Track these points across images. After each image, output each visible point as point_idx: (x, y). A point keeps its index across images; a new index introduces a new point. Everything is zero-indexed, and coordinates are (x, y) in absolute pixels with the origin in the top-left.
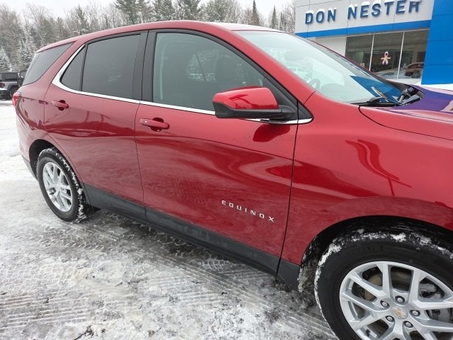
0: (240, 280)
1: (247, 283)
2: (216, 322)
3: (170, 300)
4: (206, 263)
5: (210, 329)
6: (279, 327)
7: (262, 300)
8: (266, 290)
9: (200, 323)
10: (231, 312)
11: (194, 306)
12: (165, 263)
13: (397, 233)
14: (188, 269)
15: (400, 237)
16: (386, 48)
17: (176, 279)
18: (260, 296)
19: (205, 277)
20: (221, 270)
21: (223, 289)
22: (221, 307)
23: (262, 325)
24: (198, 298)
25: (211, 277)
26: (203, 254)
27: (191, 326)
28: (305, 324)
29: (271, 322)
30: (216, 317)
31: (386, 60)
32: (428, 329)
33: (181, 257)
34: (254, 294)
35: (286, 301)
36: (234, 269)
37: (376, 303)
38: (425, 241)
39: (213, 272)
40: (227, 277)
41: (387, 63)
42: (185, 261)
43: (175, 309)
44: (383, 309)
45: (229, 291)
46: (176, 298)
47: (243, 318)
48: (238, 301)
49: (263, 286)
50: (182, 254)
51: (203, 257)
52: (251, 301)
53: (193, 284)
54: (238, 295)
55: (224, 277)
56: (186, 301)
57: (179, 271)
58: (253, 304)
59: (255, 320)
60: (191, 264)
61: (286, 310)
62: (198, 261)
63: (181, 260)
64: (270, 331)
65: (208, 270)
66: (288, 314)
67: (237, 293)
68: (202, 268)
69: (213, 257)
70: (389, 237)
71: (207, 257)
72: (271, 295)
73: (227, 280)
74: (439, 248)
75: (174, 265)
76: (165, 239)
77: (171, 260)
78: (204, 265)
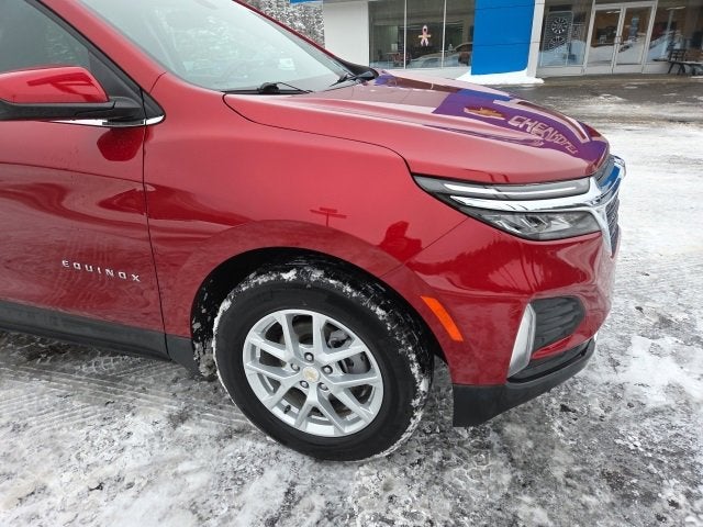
0: (140, 380)
1: (151, 381)
2: (86, 446)
3: (13, 430)
4: (89, 365)
5: (73, 458)
6: (185, 430)
7: (169, 400)
8: (179, 386)
9: (59, 452)
10: (114, 426)
11: (54, 430)
12: (16, 378)
13: (287, 271)
14: (54, 378)
15: (290, 276)
16: (425, 20)
17: (29, 397)
18: (167, 396)
19: (82, 385)
20: (111, 371)
21: (109, 397)
22: (98, 423)
23: (160, 434)
24: (63, 418)
25: (92, 384)
26: (86, 353)
27: (42, 459)
28: (224, 418)
29: (175, 427)
30: (87, 439)
31: (425, 38)
32: (341, 386)
33: (47, 363)
34: (158, 395)
35: (206, 393)
36: (134, 365)
37: (287, 368)
38: (317, 275)
39: (98, 376)
40: (120, 379)
41: (427, 43)
42: (51, 368)
43: (19, 442)
44: (293, 374)
45: (119, 399)
46: (25, 425)
47: (131, 430)
48: (129, 409)
49: (175, 381)
50: (50, 358)
51: (86, 357)
52: (151, 405)
53: (57, 400)
54: (132, 401)
55: (114, 380)
56: (42, 426)
57: (39, 384)
58: (152, 409)
59: (151, 430)
60: (63, 371)
61: (202, 406)
62: (77, 364)
63: (45, 368)
64: (169, 440)
65: (91, 375)
66: (204, 411)
67: (131, 398)
68: (81, 373)
69: (102, 355)
70: (279, 277)
71: (94, 355)
72: (185, 391)
73: (119, 384)
74: (331, 281)
75: (31, 377)
76: (23, 340)
77: (27, 370)
78: (84, 368)
